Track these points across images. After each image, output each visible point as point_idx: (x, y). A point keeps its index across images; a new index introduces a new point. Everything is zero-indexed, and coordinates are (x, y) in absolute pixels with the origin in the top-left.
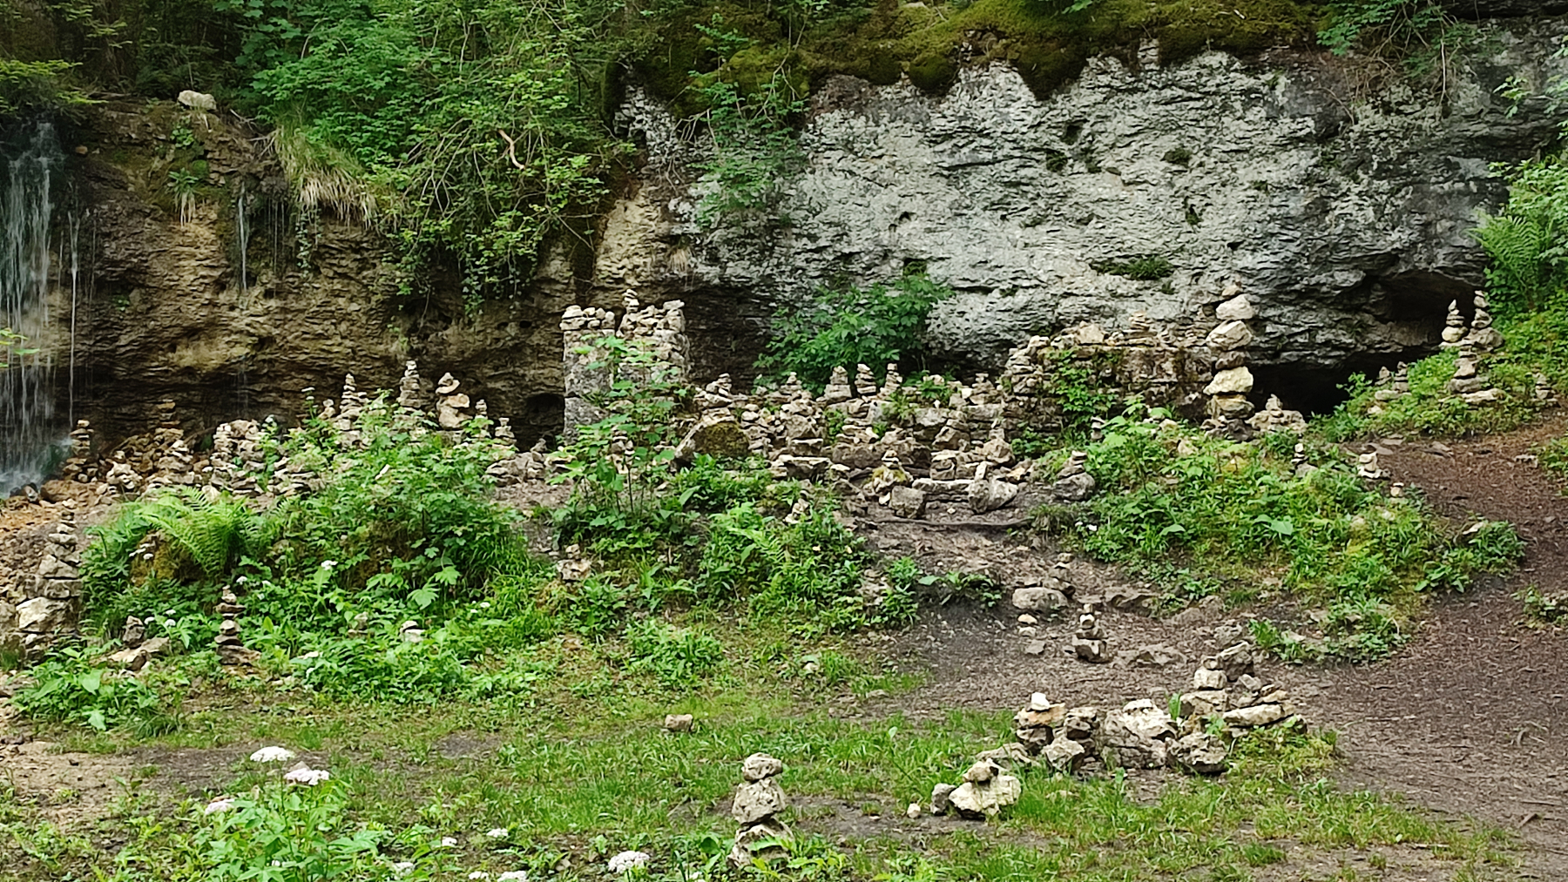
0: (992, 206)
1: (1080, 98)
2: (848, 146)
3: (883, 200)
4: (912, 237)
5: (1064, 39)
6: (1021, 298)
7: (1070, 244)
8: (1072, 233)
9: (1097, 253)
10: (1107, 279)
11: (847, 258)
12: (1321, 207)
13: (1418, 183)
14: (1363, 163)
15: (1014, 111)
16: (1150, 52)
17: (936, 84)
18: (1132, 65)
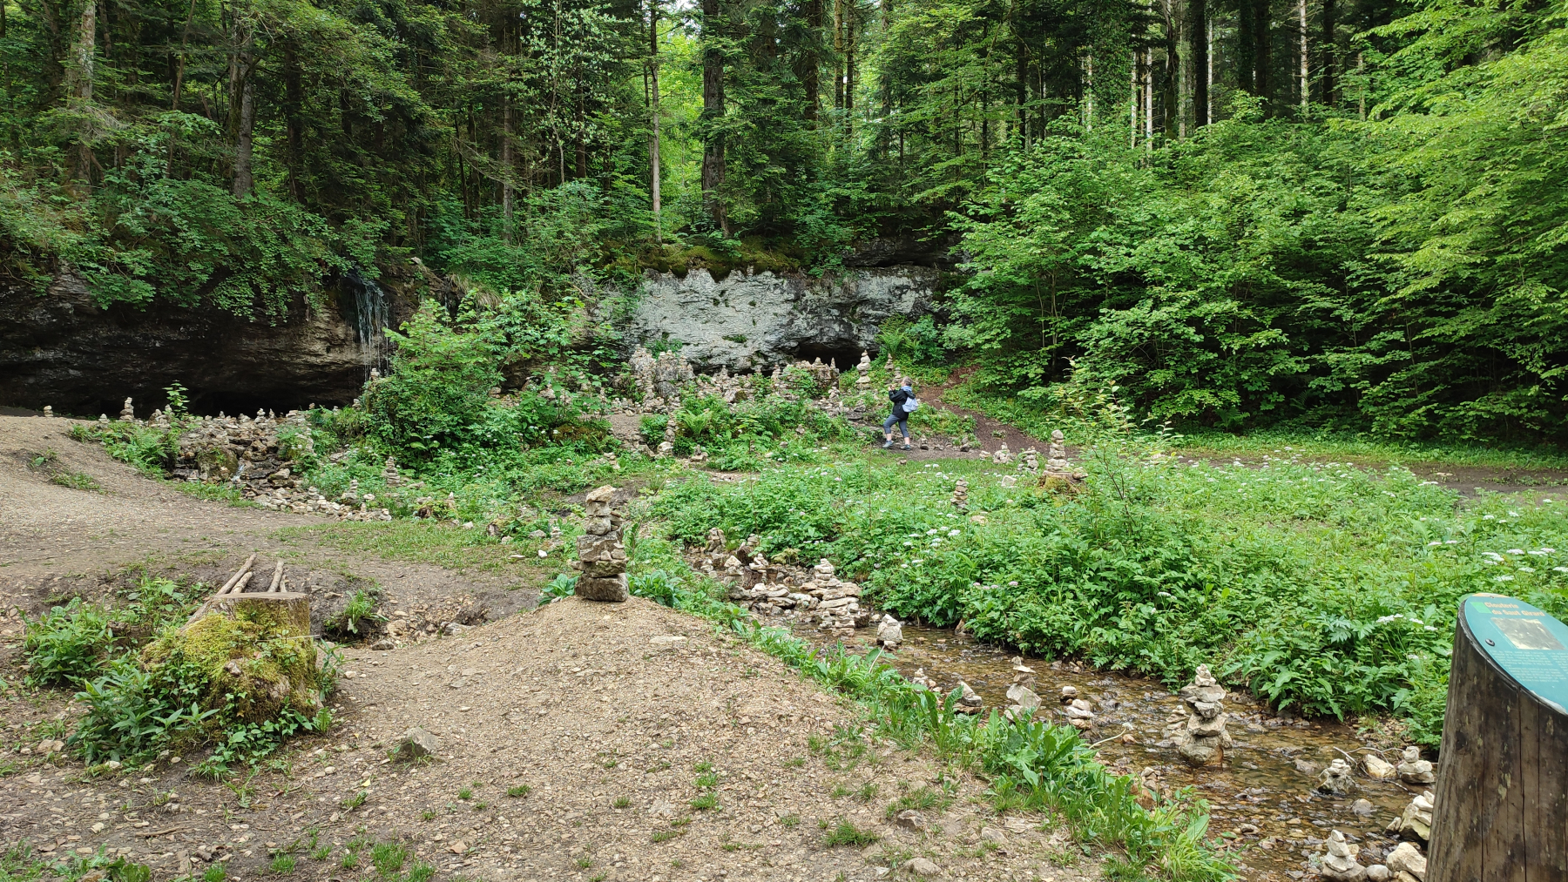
0: (693, 316)
1: (728, 283)
2: (651, 293)
3: (660, 311)
4: (667, 325)
5: (724, 263)
6: (700, 347)
7: (716, 330)
8: (718, 326)
9: (725, 334)
10: (728, 342)
11: (646, 331)
12: (792, 321)
13: (819, 316)
14: (805, 309)
15: (707, 285)
16: (751, 270)
17: (681, 274)
18: (745, 274)
